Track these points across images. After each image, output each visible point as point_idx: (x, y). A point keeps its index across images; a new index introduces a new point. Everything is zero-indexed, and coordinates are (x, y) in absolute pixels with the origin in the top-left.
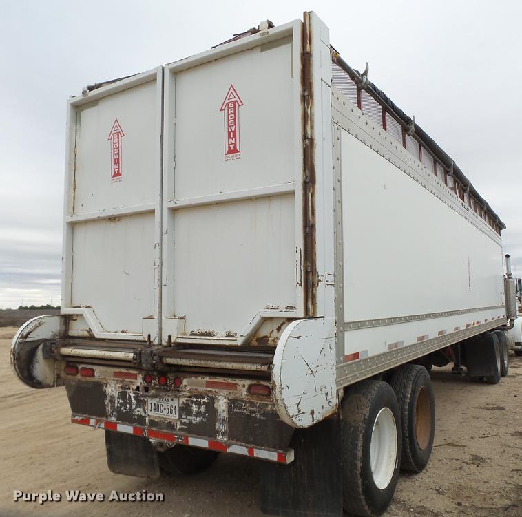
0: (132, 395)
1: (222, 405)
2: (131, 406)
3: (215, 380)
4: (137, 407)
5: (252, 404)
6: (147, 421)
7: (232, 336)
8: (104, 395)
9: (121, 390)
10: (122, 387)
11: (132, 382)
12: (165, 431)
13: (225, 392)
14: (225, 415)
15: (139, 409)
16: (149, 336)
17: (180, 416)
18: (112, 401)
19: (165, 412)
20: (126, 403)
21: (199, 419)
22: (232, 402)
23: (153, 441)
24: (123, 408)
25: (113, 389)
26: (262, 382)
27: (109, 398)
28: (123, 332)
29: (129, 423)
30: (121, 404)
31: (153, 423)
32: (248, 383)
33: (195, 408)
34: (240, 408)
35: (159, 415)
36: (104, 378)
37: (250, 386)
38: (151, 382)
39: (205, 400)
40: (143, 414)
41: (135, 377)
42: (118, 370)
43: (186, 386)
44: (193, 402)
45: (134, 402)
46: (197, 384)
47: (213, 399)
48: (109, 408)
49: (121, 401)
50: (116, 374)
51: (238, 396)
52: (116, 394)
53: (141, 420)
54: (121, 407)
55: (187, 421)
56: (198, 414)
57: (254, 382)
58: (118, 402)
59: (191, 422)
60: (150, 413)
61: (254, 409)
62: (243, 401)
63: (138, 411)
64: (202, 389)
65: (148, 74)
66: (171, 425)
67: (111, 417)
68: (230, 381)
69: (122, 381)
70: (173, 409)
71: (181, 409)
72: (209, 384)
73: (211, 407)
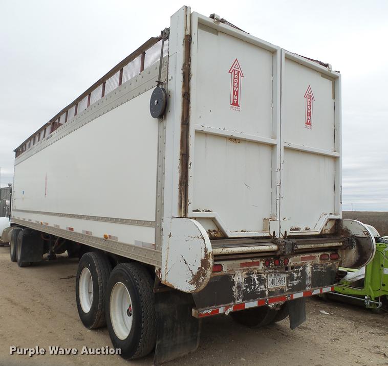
0: (256, 278)
1: (309, 270)
2: (255, 286)
3: (306, 256)
4: (259, 285)
5: (322, 265)
6: (267, 293)
7: (308, 230)
8: (233, 283)
9: (246, 276)
10: (247, 274)
11: (255, 268)
12: (279, 295)
13: (310, 261)
14: (310, 275)
15: (261, 287)
16: (274, 232)
17: (287, 283)
18: (239, 287)
19: (278, 283)
20: (252, 285)
21: (298, 281)
22: (314, 266)
23: (271, 305)
24: (248, 290)
25: (240, 277)
26: (326, 253)
27: (236, 285)
28: (242, 231)
29: (253, 299)
30: (247, 287)
31: (271, 293)
32: (320, 254)
33: (295, 275)
34: (317, 269)
35: (275, 286)
36: (232, 270)
37: (321, 255)
38: (269, 265)
39: (301, 269)
40: (264, 289)
41: (258, 264)
42: (243, 261)
43: (291, 263)
44: (294, 272)
45: (257, 282)
46: (297, 260)
47: (305, 267)
48: (236, 294)
49: (246, 285)
50: (242, 265)
51: (316, 263)
52: (242, 281)
53: (263, 294)
54: (246, 289)
55: (291, 285)
56: (298, 278)
57: (322, 253)
58: (244, 286)
59: (293, 285)
60: (269, 287)
61: (323, 267)
62: (318, 265)
63: (261, 288)
64: (299, 263)
65: (271, 46)
66: (282, 291)
67: (238, 300)
68: (313, 255)
69: (248, 269)
70: (283, 279)
71: (288, 278)
72: (303, 259)
73: (304, 272)
